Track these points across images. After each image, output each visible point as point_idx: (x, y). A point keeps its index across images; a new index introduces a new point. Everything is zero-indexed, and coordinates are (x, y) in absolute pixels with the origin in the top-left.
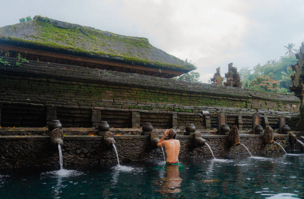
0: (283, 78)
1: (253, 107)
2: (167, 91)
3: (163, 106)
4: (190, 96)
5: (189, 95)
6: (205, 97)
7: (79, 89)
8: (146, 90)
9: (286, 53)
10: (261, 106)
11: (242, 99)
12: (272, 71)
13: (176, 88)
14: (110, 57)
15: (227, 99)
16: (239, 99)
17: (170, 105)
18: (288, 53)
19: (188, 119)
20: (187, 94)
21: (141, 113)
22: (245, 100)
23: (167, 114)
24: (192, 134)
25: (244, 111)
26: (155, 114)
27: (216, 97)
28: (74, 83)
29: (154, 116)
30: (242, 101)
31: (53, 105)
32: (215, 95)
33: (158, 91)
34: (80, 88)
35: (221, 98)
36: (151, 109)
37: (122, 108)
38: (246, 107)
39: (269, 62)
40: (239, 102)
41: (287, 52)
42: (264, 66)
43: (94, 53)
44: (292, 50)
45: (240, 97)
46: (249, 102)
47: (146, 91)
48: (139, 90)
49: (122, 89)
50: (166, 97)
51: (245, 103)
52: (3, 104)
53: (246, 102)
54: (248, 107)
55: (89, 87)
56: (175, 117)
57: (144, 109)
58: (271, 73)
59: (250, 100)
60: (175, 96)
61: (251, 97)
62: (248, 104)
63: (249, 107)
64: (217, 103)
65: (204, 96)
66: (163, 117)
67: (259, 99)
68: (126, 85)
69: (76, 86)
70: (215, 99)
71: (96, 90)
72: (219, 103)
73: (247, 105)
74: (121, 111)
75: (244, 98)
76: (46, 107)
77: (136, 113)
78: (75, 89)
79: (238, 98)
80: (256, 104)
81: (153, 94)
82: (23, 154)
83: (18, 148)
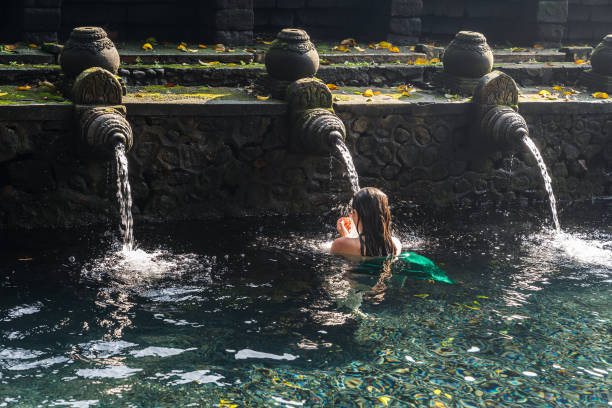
82: (395, 161)
83: (384, 140)
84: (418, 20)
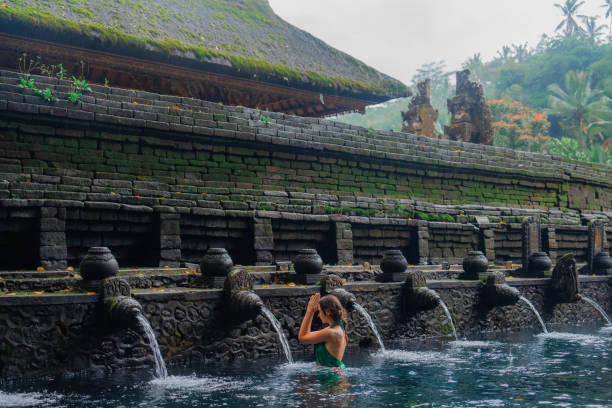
0: (554, 105)
1: (571, 206)
2: (396, 166)
3: (391, 206)
4: (443, 178)
5: (441, 175)
6: (473, 181)
7: (210, 164)
8: (350, 163)
9: (559, 27)
10: (587, 203)
11: (549, 185)
12: (517, 80)
13: (415, 158)
14: (198, 56)
15: (518, 185)
16: (543, 185)
17: (404, 202)
18: (564, 27)
19: (448, 238)
20: (436, 174)
21: (355, 226)
22: (555, 186)
23: (406, 228)
24: (483, 276)
25: (556, 215)
26: (380, 227)
27: (496, 180)
28: (200, 147)
29: (377, 233)
30: (549, 190)
31: (172, 209)
32: (494, 174)
33: (377, 167)
34: (211, 159)
35: (506, 181)
36: (372, 215)
37: (312, 213)
38: (557, 205)
39: (506, 50)
40: (544, 193)
41: (562, 23)
42: (495, 64)
43: (156, 45)
44: (574, 17)
45: (545, 180)
46: (564, 193)
47: (350, 167)
48: (336, 164)
49: (301, 161)
50: (392, 180)
51: (554, 194)
52: (68, 208)
53: (558, 193)
54: (561, 203)
55: (231, 158)
56: (423, 233)
57: (358, 214)
58: (516, 87)
59: (566, 187)
60: (411, 179)
61: (568, 178)
62: (561, 197)
63: (563, 205)
64: (498, 196)
65: (471, 177)
66: (396, 234)
67: (584, 183)
68: (312, 151)
69: (202, 156)
70: (495, 185)
71: (244, 166)
72: (501, 196)
73: (559, 200)
74: (314, 222)
75: (553, 182)
76: (156, 213)
77: (344, 225)
78: (199, 163)
79: (543, 182)
80: (578, 195)
81: (365, 173)
82: (177, 333)
83: (168, 318)
84: (179, 250)
